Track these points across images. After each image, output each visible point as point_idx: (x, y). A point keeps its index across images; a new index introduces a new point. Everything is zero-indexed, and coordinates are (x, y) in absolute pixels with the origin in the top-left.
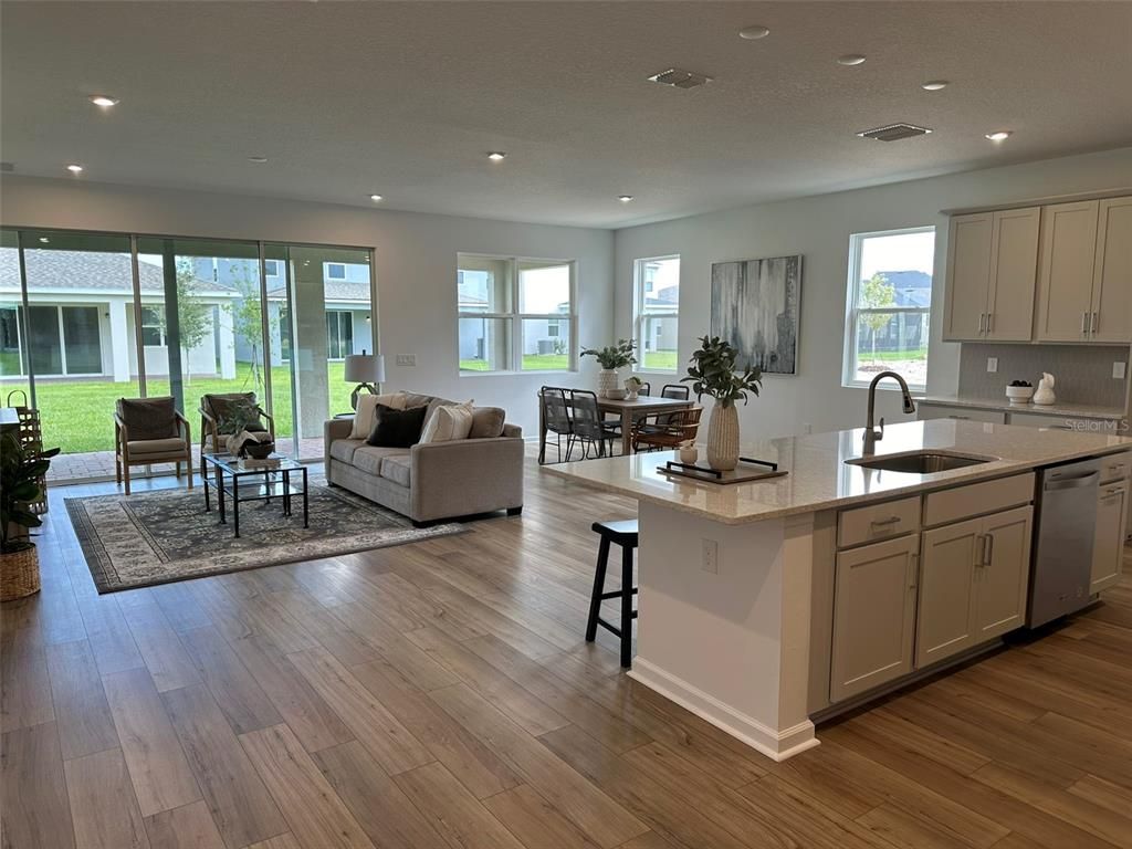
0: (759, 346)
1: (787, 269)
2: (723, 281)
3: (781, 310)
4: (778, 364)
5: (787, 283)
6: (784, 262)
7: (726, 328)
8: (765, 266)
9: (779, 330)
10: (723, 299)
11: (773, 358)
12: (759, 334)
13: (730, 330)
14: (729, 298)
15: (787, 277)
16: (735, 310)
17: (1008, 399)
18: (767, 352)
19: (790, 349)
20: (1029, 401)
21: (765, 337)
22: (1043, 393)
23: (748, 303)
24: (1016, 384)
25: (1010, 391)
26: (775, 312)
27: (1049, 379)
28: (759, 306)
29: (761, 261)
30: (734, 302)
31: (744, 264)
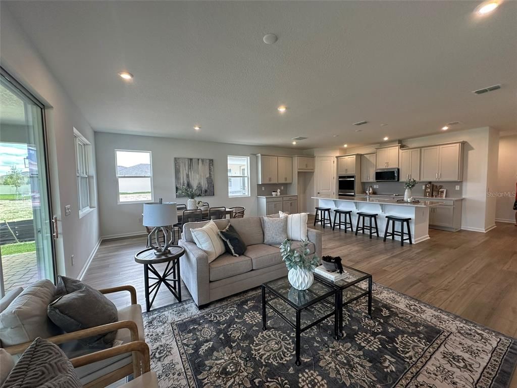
0: (199, 187)
1: (209, 164)
2: (181, 165)
3: (208, 176)
4: (208, 193)
5: (210, 167)
6: (208, 161)
7: (184, 182)
8: (200, 161)
9: (208, 182)
10: (181, 172)
11: (206, 191)
12: (199, 184)
13: (186, 182)
14: (184, 171)
15: (209, 165)
16: (188, 176)
17: (272, 195)
18: (203, 189)
19: (212, 188)
20: (277, 195)
21: (202, 184)
22: (279, 194)
23: (194, 173)
24: (274, 192)
25: (273, 193)
26: (205, 176)
27: (279, 191)
28: (198, 174)
29: (198, 159)
30: (188, 173)
31: (191, 160)
